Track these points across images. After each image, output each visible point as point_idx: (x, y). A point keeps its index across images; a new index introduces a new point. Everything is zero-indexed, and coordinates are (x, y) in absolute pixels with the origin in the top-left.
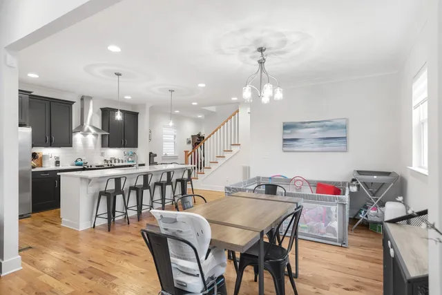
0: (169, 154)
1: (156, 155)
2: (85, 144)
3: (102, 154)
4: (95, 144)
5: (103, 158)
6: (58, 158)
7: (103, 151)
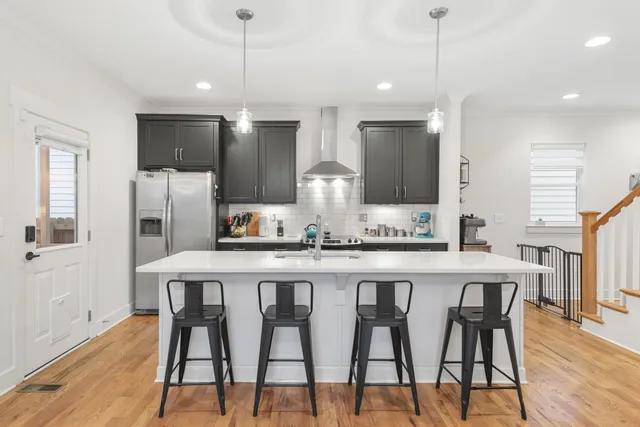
0: (551, 220)
1: (482, 224)
2: (329, 197)
3: (363, 218)
4: (348, 198)
5: (363, 225)
6: (280, 222)
7: (363, 212)
